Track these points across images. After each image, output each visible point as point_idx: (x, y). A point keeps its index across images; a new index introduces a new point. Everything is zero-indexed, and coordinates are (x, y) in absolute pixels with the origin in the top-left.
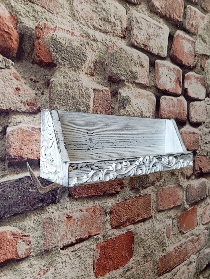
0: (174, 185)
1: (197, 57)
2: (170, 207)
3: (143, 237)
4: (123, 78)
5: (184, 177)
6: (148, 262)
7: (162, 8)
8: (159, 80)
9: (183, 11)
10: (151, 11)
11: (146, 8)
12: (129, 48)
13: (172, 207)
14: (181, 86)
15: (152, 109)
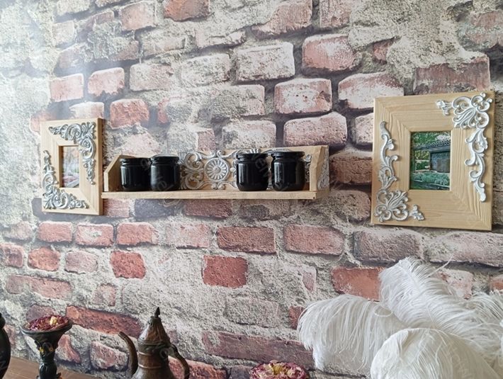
0: (319, 226)
1: (360, 51)
2: (311, 252)
3: (261, 270)
4: (228, 116)
5: (344, 220)
6: (270, 301)
7: (274, 29)
8: (283, 104)
9: (311, 12)
10: (261, 40)
11: (254, 40)
12: (235, 87)
13: (315, 252)
14: (331, 100)
15: (270, 139)
